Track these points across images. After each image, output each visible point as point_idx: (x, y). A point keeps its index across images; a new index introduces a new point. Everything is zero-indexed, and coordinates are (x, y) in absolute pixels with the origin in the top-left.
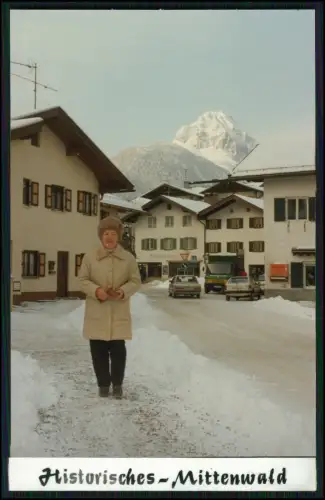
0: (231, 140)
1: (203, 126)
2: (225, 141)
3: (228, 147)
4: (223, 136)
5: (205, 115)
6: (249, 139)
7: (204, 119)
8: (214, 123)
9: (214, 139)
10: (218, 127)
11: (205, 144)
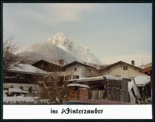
0: (67, 43)
1: (57, 37)
2: (64, 43)
3: (65, 45)
4: (64, 42)
5: (58, 34)
6: (71, 43)
7: (57, 35)
8: (61, 37)
9: (61, 42)
10: (62, 38)
11: (58, 43)
